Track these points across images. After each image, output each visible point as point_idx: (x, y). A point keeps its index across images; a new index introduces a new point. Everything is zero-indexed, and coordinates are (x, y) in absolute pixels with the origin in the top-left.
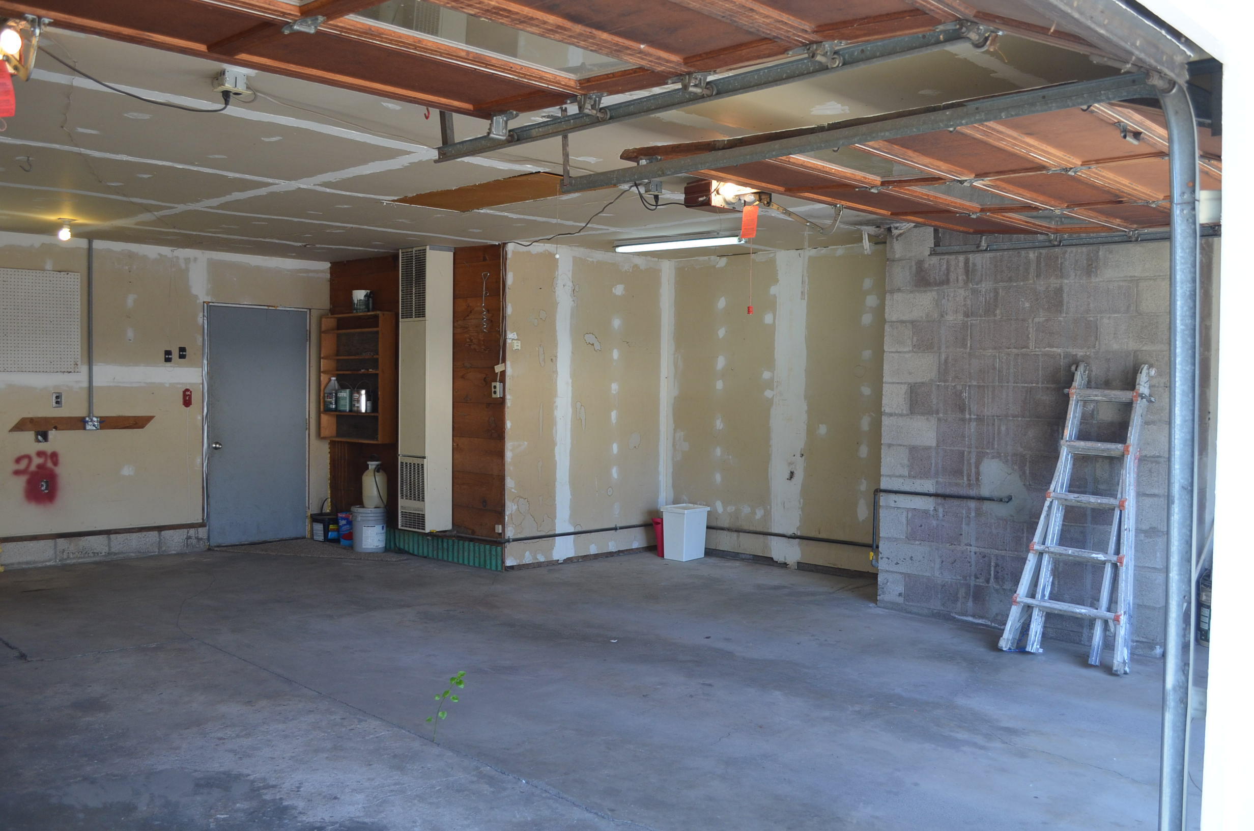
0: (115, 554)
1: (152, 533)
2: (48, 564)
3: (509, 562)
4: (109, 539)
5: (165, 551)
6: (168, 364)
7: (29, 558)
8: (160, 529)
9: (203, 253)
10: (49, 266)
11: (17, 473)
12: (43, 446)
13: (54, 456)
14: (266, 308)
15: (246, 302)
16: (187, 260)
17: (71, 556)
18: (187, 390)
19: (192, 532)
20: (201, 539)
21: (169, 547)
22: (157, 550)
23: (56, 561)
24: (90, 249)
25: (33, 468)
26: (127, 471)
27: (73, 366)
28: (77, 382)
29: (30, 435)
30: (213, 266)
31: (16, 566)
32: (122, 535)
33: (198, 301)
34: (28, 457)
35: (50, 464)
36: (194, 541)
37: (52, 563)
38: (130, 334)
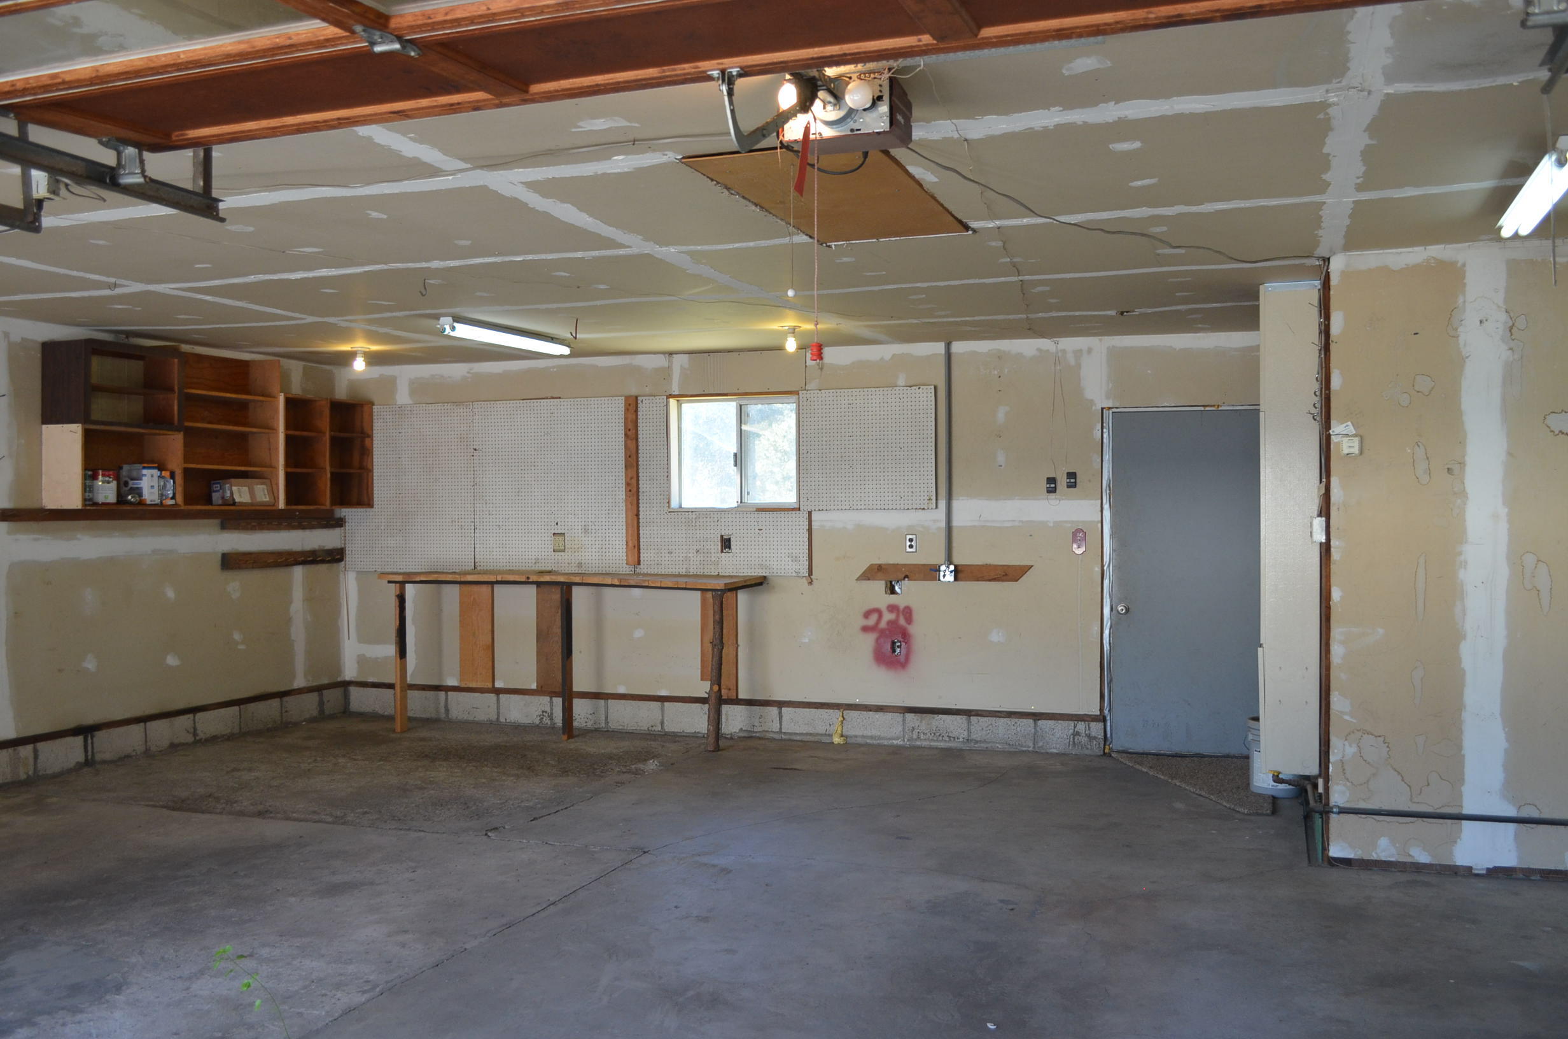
0: (977, 742)
1: (1025, 720)
2: (895, 742)
3: (1335, 851)
4: (969, 722)
5: (1042, 747)
6: (1052, 496)
7: (875, 733)
8: (1036, 716)
9: (1100, 340)
10: (901, 381)
11: (865, 629)
12: (892, 599)
13: (908, 613)
14: (1202, 408)
15: (1167, 402)
16: (1078, 353)
17: (922, 736)
18: (1080, 530)
19: (1081, 726)
20: (1095, 738)
21: (1048, 743)
22: (1031, 745)
23: (904, 741)
24: (949, 356)
25: (883, 624)
26: (996, 637)
27: (926, 502)
28: (935, 521)
29: (880, 586)
30: (1114, 355)
31: (860, 740)
32: (986, 719)
33: (1094, 408)
34: (878, 611)
35: (902, 621)
36: (1084, 740)
37: (899, 742)
38: (1001, 458)
